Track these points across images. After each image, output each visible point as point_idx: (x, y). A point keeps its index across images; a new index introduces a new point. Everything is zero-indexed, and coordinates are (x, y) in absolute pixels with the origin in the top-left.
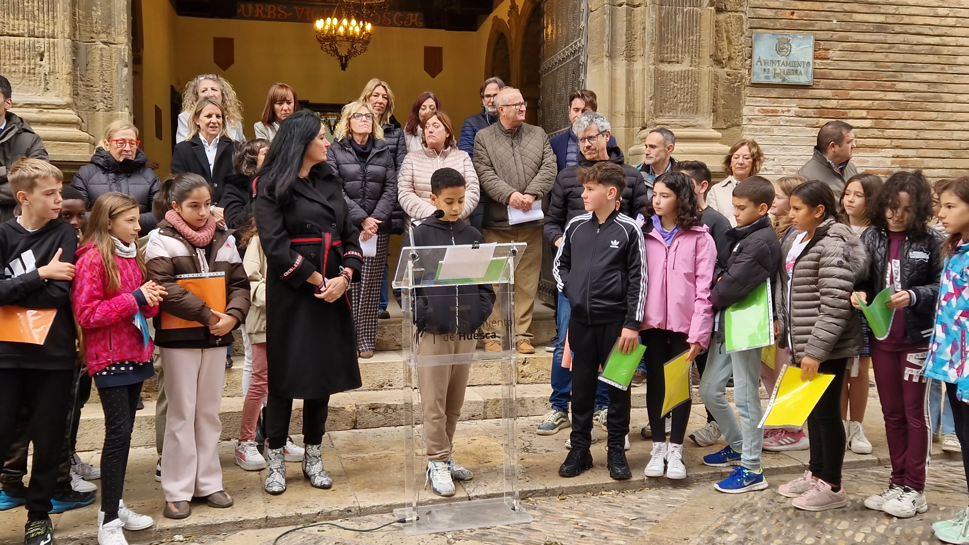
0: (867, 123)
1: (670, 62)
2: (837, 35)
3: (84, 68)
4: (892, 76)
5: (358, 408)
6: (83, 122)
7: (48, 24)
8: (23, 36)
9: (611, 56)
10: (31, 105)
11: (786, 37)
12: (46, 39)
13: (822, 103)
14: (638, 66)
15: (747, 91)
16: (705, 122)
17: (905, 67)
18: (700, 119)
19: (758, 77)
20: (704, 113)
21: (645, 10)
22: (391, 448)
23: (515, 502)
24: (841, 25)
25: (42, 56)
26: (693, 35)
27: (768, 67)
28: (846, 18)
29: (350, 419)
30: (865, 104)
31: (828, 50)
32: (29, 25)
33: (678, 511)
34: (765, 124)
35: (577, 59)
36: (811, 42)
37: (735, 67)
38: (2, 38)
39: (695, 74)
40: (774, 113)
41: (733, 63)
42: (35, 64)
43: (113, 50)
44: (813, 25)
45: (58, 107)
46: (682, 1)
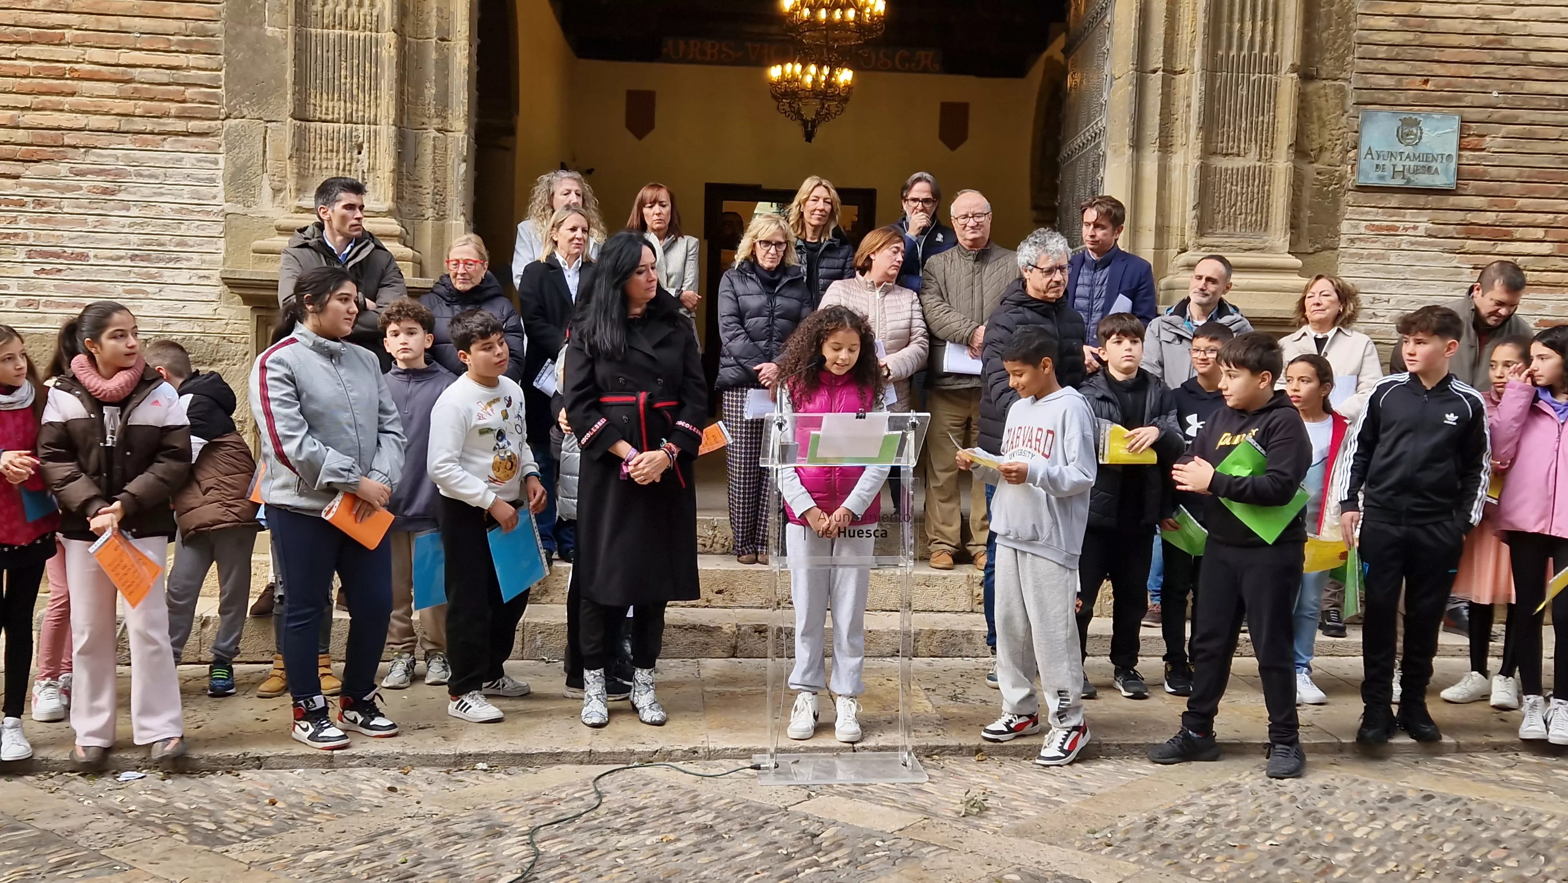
0: (1546, 248)
1: (1227, 155)
2: (1498, 114)
3: (412, 163)
5: (739, 630)
6: (407, 233)
7: (370, 106)
8: (338, 121)
9: (1137, 145)
11: (1414, 117)
12: (366, 126)
13: (1470, 217)
14: (1178, 159)
15: (1350, 197)
16: (1278, 244)
18: (1270, 239)
19: (1367, 177)
20: (1276, 230)
21: (1191, 78)
24: (1504, 98)
25: (360, 148)
26: (1263, 114)
27: (1383, 162)
28: (1514, 88)
29: (728, 644)
30: (1542, 218)
31: (1484, 136)
32: (346, 108)
34: (1377, 247)
35: (1097, 146)
36: (1455, 124)
37: (1332, 161)
38: (312, 124)
39: (1265, 173)
40: (1391, 231)
41: (1326, 156)
42: (352, 159)
43: (449, 139)
44: (1459, 99)
45: (378, 214)
46: (1247, 65)
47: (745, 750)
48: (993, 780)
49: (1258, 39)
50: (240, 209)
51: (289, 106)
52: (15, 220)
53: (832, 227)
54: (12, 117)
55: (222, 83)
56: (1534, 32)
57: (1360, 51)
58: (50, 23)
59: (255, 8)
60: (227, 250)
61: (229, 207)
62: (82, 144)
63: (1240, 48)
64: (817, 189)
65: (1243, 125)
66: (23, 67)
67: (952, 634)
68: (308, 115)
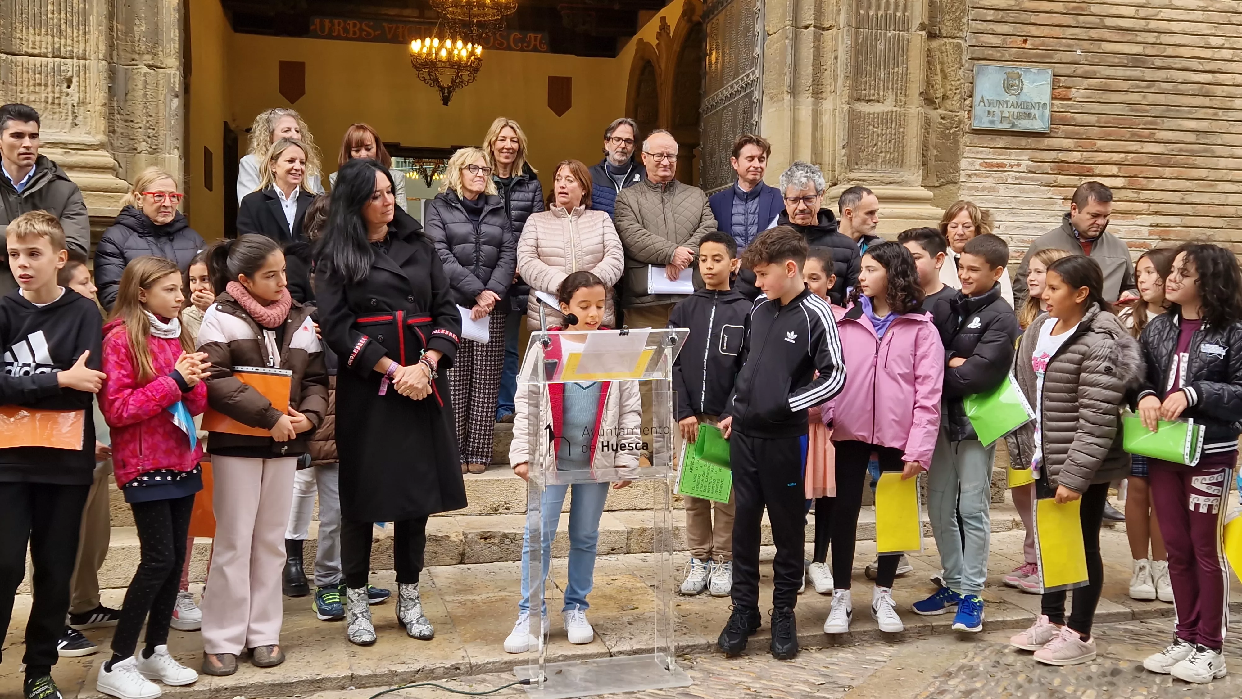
0: (1119, 182)
1: (869, 101)
2: (1081, 70)
3: (122, 97)
4: (1151, 123)
5: (466, 537)
6: (120, 166)
7: (78, 42)
8: (46, 56)
9: (794, 92)
10: (54, 145)
11: (1016, 71)
12: (75, 60)
13: (1062, 156)
14: (827, 105)
15: (967, 139)
16: (912, 178)
17: (1168, 111)
18: (906, 174)
19: (980, 122)
20: (911, 166)
21: (838, 33)
22: (509, 589)
23: (669, 660)
24: (1086, 56)
25: (69, 82)
26: (898, 67)
27: (993, 109)
28: (1093, 48)
29: (456, 551)
30: (1116, 157)
31: (1070, 88)
32: (54, 43)
33: (878, 674)
34: (989, 181)
35: (752, 93)
36: (1049, 77)
37: (951, 108)
38: (19, 58)
39: (900, 117)
40: (1000, 167)
41: (949, 102)
42: (61, 92)
43: (161, 76)
44: (1051, 57)
45: (89, 147)
46: (886, 22)
47: (506, 663)
48: (753, 678)
49: (892, 1)
53: (521, 165)
57: (973, 13)
63: (878, 8)
64: (504, 129)
65: (882, 76)
68: (14, 49)
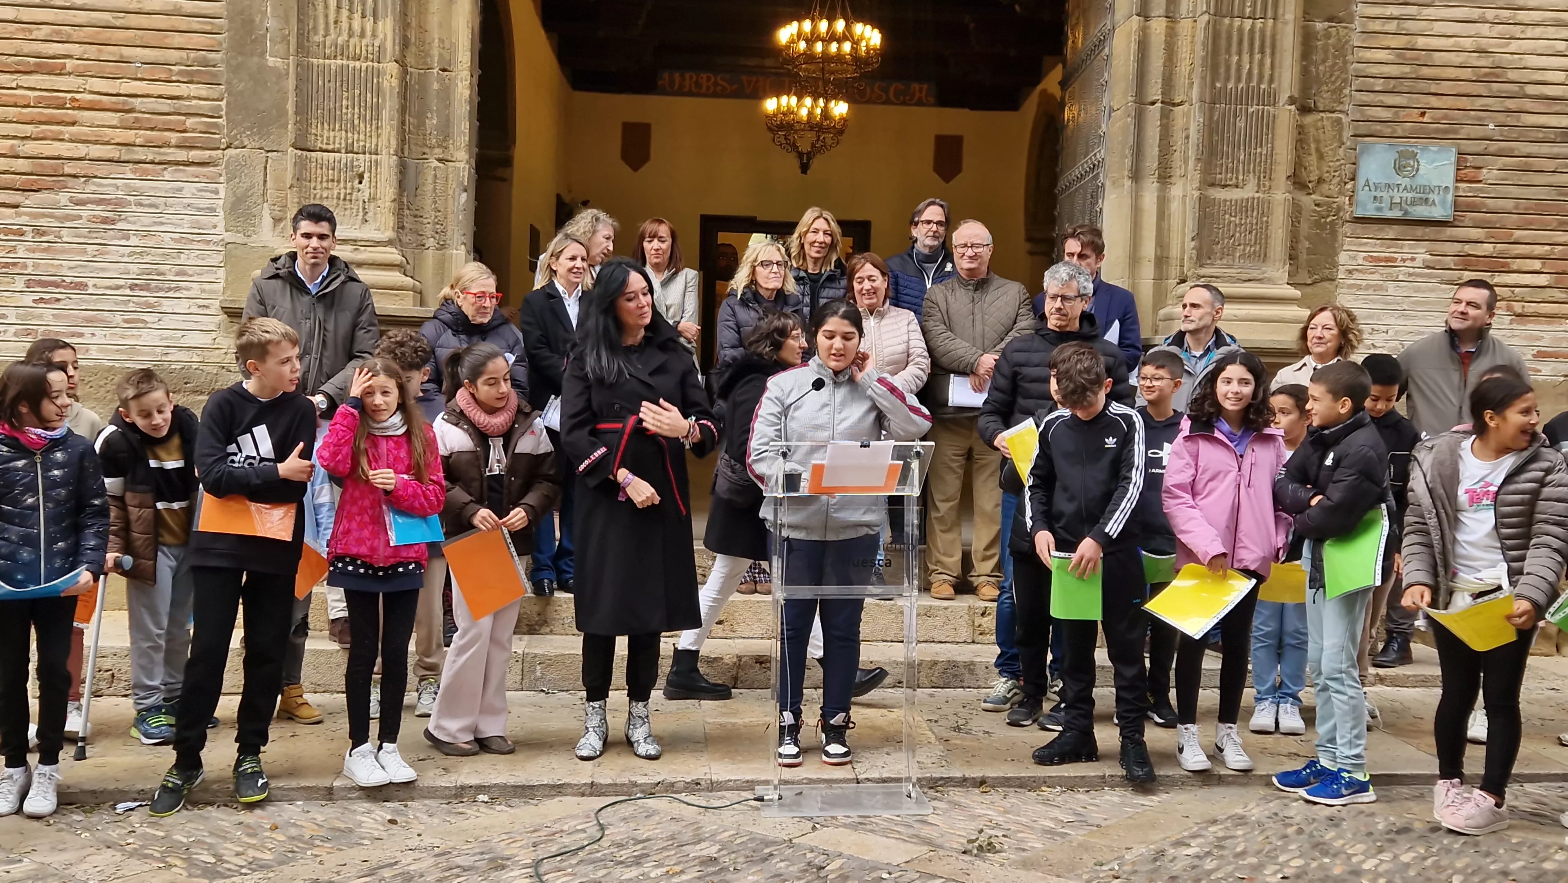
0: (1543, 280)
1: (1225, 186)
2: (1494, 147)
3: (413, 193)
5: (740, 660)
6: (408, 264)
7: (371, 136)
8: (339, 151)
9: (1136, 176)
10: (347, 243)
11: (1411, 149)
12: (367, 155)
13: (1468, 248)
14: (1176, 191)
15: (1348, 228)
16: (1277, 274)
18: (1269, 270)
19: (1365, 209)
20: (1275, 261)
21: (1189, 110)
23: (912, 788)
24: (1500, 131)
25: (361, 177)
26: (1261, 146)
27: (1381, 194)
28: (1510, 121)
29: (729, 674)
30: (1539, 250)
31: (1480, 168)
32: (347, 138)
33: (1137, 817)
34: (1375, 278)
35: (1096, 177)
36: (1452, 156)
37: (1329, 193)
38: (313, 154)
39: (1263, 203)
40: (1389, 262)
41: (1325, 187)
42: (353, 188)
43: (450, 169)
44: (1456, 132)
45: (378, 244)
46: (1245, 97)
47: (747, 781)
48: (998, 811)
49: (1256, 71)
50: (239, 238)
51: (291, 137)
52: (14, 249)
53: (833, 259)
54: (12, 146)
55: (223, 113)
56: (1529, 65)
57: (1357, 83)
58: (51, 52)
59: (256, 38)
60: (227, 279)
61: (229, 237)
62: (83, 173)
63: (1239, 80)
64: (817, 221)
65: (1242, 157)
66: (23, 96)
67: (953, 664)
68: (310, 145)
